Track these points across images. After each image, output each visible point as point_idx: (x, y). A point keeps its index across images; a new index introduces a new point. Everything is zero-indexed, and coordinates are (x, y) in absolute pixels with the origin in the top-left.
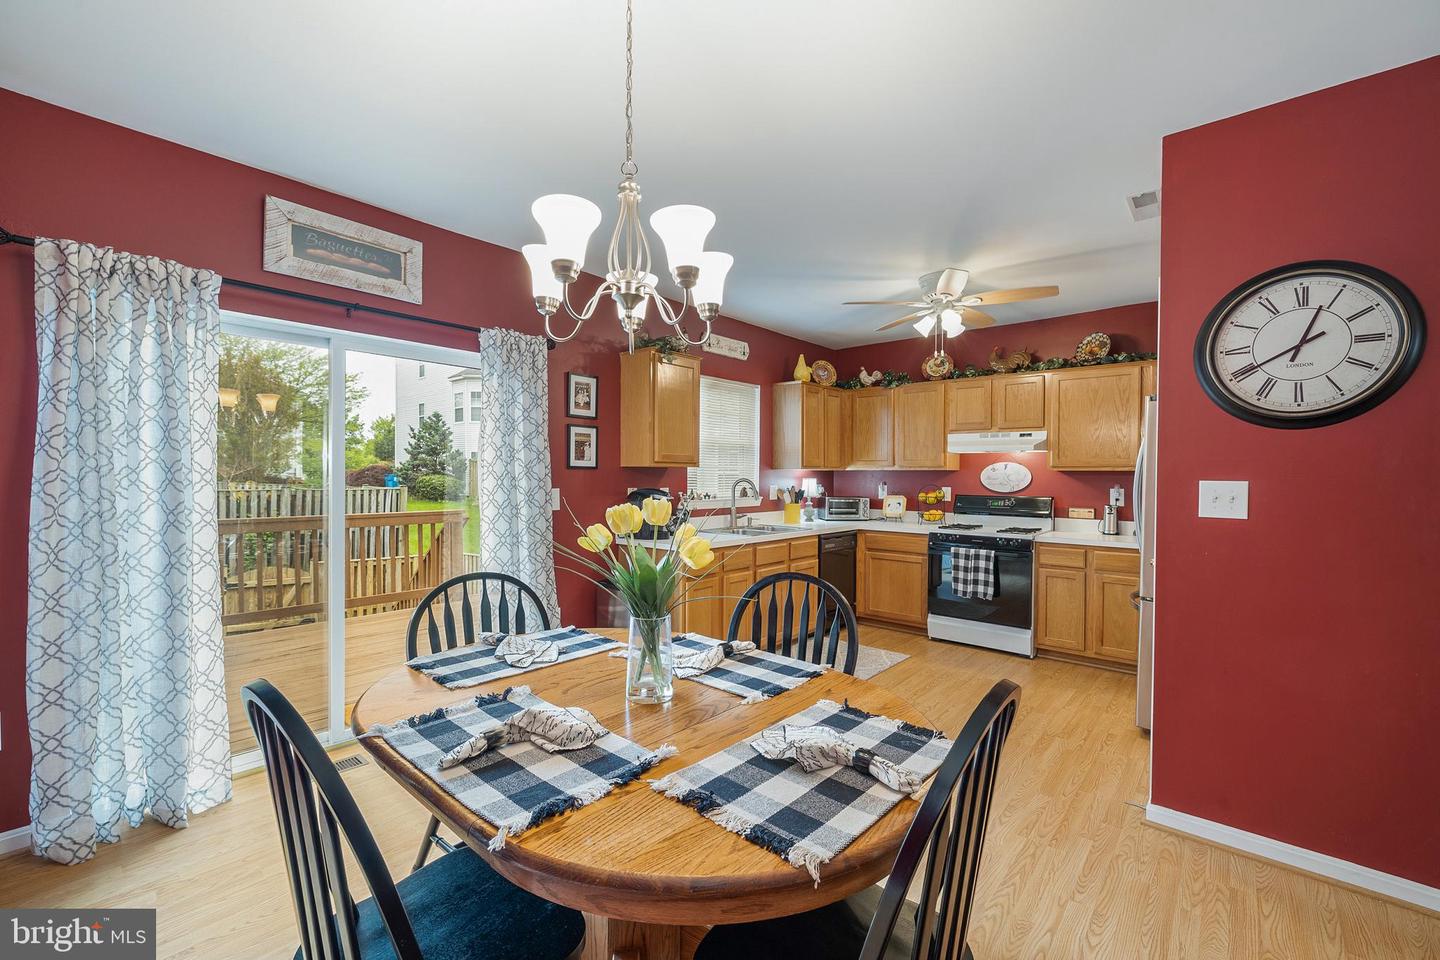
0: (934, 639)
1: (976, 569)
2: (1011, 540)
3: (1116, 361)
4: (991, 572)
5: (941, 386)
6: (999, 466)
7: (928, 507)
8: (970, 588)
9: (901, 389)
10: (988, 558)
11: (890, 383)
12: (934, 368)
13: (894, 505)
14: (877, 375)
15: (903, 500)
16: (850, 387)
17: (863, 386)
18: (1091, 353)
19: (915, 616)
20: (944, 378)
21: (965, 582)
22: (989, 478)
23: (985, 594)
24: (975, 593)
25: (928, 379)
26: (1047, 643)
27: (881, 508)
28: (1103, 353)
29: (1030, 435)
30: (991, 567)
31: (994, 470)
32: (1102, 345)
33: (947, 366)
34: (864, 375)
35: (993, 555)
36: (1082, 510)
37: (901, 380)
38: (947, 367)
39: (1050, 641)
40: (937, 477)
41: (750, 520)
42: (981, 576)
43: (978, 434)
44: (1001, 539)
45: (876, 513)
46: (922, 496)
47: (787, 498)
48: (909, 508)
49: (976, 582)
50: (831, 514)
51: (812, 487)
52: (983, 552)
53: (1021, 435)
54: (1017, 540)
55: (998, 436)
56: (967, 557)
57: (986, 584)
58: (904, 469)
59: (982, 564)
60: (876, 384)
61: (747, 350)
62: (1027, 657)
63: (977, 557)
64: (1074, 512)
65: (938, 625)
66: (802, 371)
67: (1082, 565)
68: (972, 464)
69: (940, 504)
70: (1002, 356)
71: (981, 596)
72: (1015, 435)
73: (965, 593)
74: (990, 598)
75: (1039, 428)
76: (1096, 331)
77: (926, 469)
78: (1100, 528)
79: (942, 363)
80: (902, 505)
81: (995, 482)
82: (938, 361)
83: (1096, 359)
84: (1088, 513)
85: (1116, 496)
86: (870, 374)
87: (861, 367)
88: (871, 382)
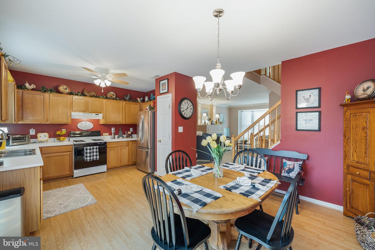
0: (75, 178)
1: (93, 152)
2: (101, 142)
3: (117, 99)
4: (98, 152)
5: (67, 96)
6: (83, 122)
7: (59, 136)
8: (92, 158)
10: (96, 148)
11: (46, 91)
12: (63, 90)
13: (43, 137)
14: (33, 86)
16: (22, 89)
18: (111, 96)
19: (67, 172)
20: (68, 94)
21: (90, 156)
22: (80, 126)
23: (96, 159)
24: (93, 159)
25: (62, 93)
26: (109, 167)
27: (37, 138)
28: (114, 97)
29: (98, 115)
30: (98, 150)
31: (82, 124)
34: (27, 85)
35: (98, 147)
36: (106, 133)
37: (51, 91)
38: (68, 91)
40: (60, 126)
42: (95, 154)
43: (83, 113)
44: (98, 143)
45: (34, 140)
46: (58, 133)
48: (50, 137)
49: (93, 156)
50: (12, 143)
52: (95, 147)
53: (96, 114)
54: (103, 142)
55: (85, 114)
56: (90, 149)
57: (96, 155)
58: (52, 123)
59: (95, 150)
60: (33, 89)
62: (105, 172)
63: (93, 149)
64: (104, 134)
65: (77, 173)
67: (117, 146)
68: (75, 121)
69: (64, 135)
72: (94, 114)
73: (90, 160)
74: (98, 159)
75: (101, 113)
76: (112, 92)
77: (63, 123)
78: (111, 137)
79: (66, 89)
80: (46, 136)
81: (82, 127)
82: (64, 88)
83: (112, 98)
84: (107, 134)
85: (113, 130)
86: (30, 85)
87: (27, 82)
88: (31, 88)
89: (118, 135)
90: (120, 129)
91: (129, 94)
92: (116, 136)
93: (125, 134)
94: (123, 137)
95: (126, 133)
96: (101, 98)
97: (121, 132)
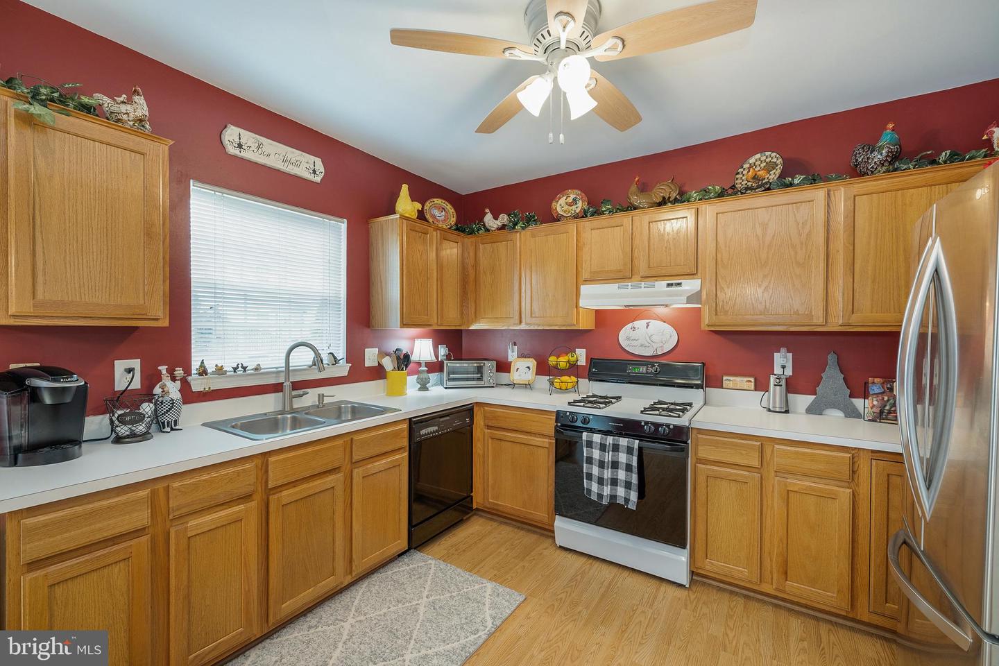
0: (562, 548)
1: (615, 465)
2: (661, 425)
3: (790, 185)
4: (635, 469)
5: (572, 227)
6: (640, 324)
7: (560, 372)
8: (607, 491)
9: (528, 232)
10: (630, 451)
11: (515, 224)
12: (566, 207)
13: (523, 369)
14: (504, 218)
15: (532, 363)
16: (471, 233)
17: (488, 230)
18: (755, 178)
19: (541, 514)
20: (576, 217)
21: (601, 481)
22: (628, 338)
23: (627, 500)
24: (613, 497)
25: (558, 219)
26: (708, 567)
27: (509, 371)
28: (773, 176)
29: (679, 284)
30: (635, 463)
31: (634, 329)
32: (770, 167)
33: (580, 204)
35: (636, 446)
36: (738, 379)
37: (529, 221)
38: (580, 206)
39: (712, 566)
40: (571, 337)
41: (321, 397)
42: (622, 475)
43: (616, 285)
44: (647, 423)
45: (504, 377)
46: (552, 360)
47: (388, 363)
48: (539, 373)
49: (615, 482)
50: (449, 380)
51: (424, 350)
52: (624, 442)
53: (669, 285)
54: (668, 426)
55: (639, 287)
56: (603, 448)
57: (628, 485)
58: (532, 328)
59: (623, 458)
61: (320, 167)
62: (682, 585)
63: (616, 448)
64: (728, 381)
65: (569, 530)
66: (406, 205)
67: (757, 463)
68: (608, 321)
69: (573, 369)
70: (644, 188)
71: (621, 501)
72: (661, 285)
73: (600, 496)
74: (632, 506)
75: (691, 275)
76: (762, 151)
77: (556, 328)
78: (765, 403)
79: (575, 201)
80: (531, 369)
81: (635, 343)
82: (570, 200)
83: (763, 185)
84: (746, 382)
85: (783, 362)
86: (496, 218)
87: (487, 210)
88: (496, 226)
89: (816, 394)
90: (832, 358)
91: (890, 126)
92: (803, 401)
93: (865, 396)
94: (852, 413)
95: (875, 389)
96: (696, 199)
97: (832, 378)
